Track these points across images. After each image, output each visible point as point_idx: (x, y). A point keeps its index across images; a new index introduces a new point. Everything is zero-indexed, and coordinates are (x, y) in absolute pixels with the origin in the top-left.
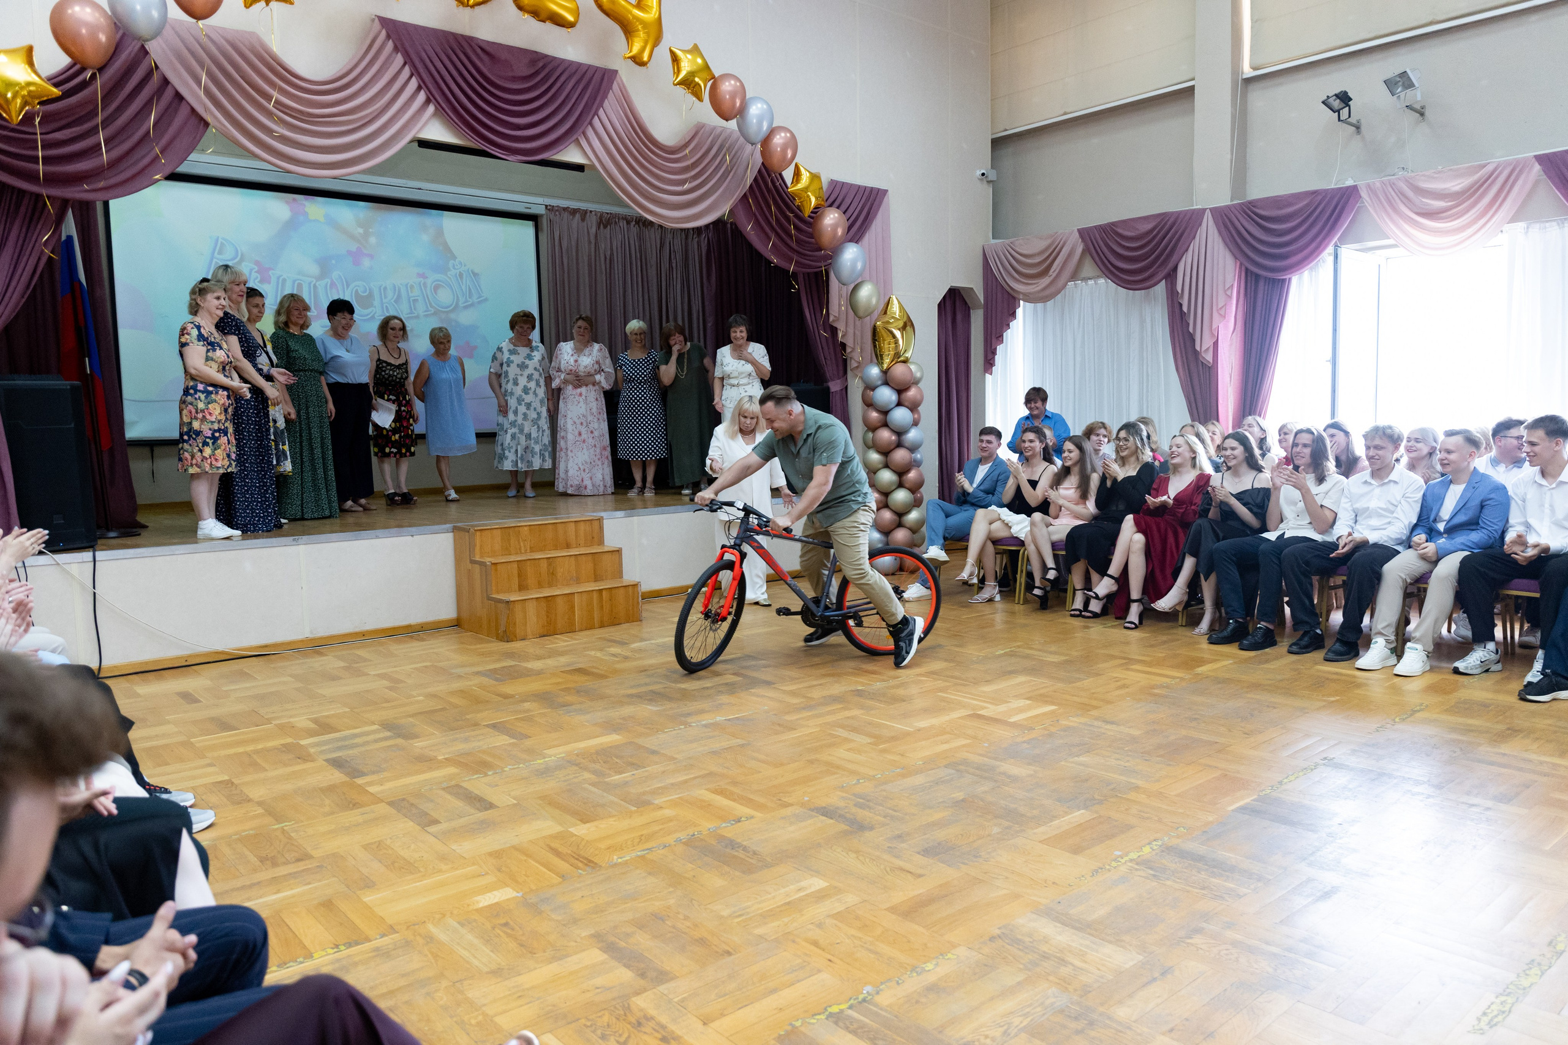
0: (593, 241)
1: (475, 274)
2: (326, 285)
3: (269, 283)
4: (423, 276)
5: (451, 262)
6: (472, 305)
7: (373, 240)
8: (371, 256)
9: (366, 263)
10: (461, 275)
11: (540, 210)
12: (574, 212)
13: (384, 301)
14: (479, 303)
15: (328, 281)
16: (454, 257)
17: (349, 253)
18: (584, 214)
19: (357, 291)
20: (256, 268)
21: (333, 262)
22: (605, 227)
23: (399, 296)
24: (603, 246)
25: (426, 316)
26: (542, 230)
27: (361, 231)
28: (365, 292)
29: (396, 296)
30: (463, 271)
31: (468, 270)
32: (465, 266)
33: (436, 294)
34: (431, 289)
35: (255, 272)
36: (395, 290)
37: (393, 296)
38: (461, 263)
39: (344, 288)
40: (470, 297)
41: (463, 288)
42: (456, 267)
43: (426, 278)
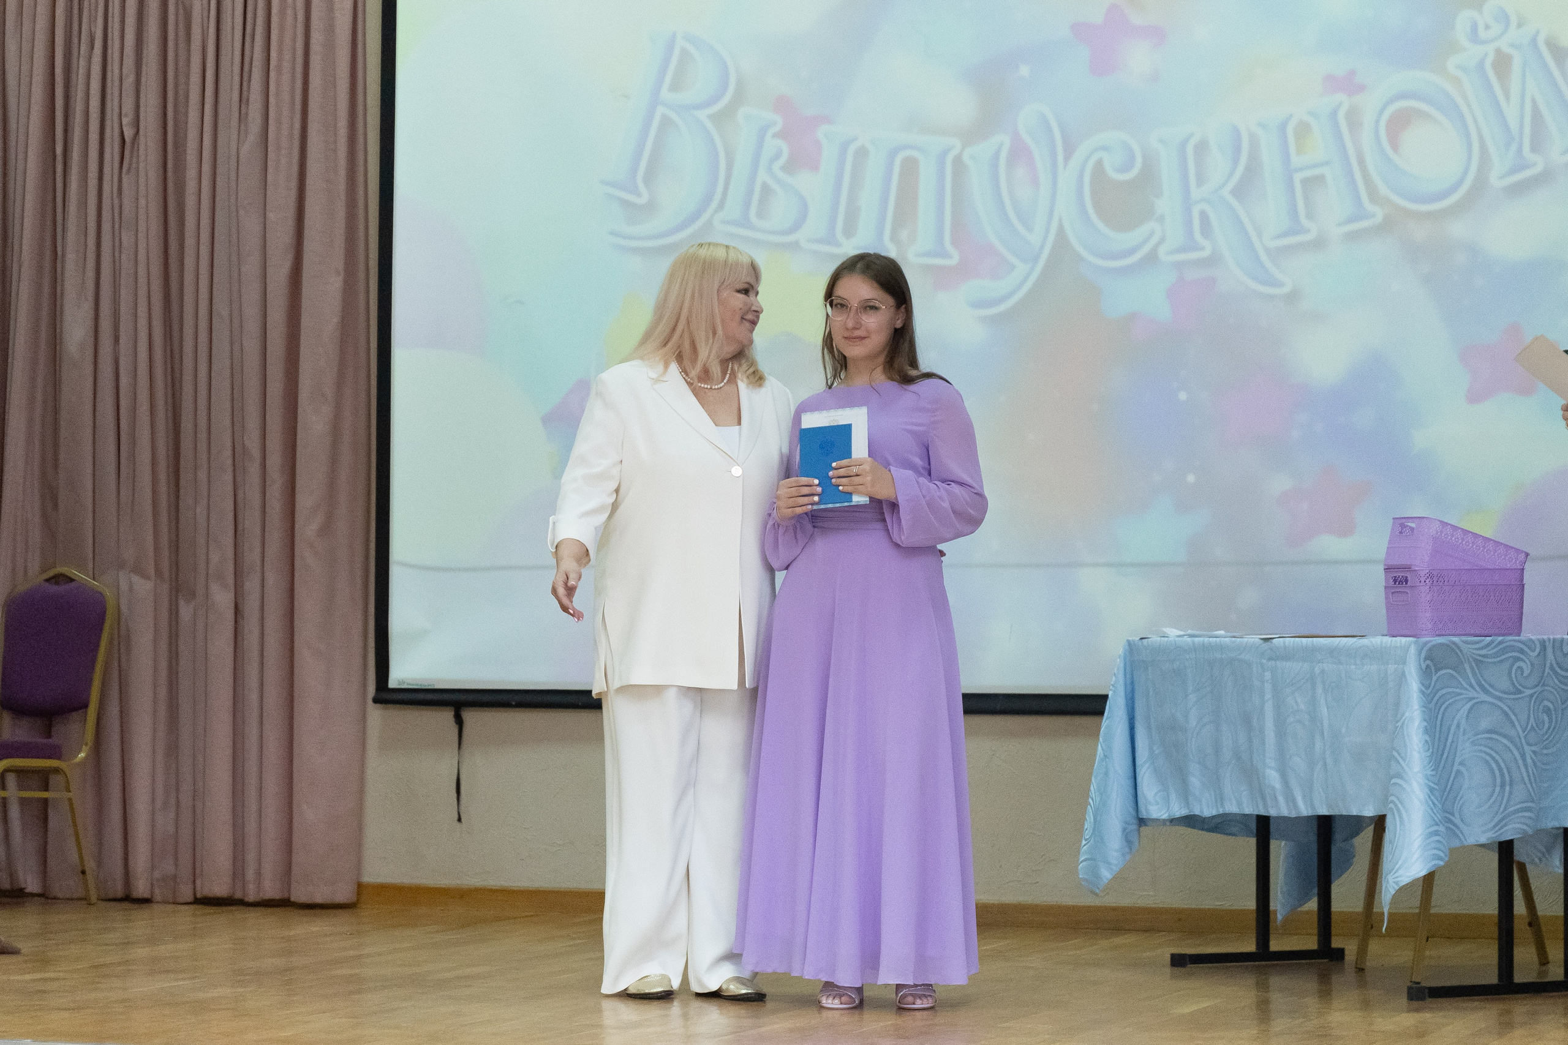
1: (1562, 53)
2: (996, 156)
3: (815, 167)
4: (1349, 84)
5: (1464, 18)
8: (1157, 34)
9: (1139, 58)
10: (1502, 63)
13: (1195, 193)
15: (1002, 140)
17: (1081, 30)
19: (1100, 163)
20: (779, 121)
21: (1024, 70)
23: (1253, 170)
25: (1353, 237)
28: (1127, 167)
29: (1240, 169)
30: (1512, 45)
31: (1534, 41)
32: (1519, 26)
33: (1395, 147)
34: (1377, 132)
35: (775, 135)
36: (1237, 149)
37: (1231, 174)
38: (1503, 17)
39: (1054, 164)
40: (1534, 149)
41: (1511, 112)
42: (1482, 33)
43: (1361, 88)
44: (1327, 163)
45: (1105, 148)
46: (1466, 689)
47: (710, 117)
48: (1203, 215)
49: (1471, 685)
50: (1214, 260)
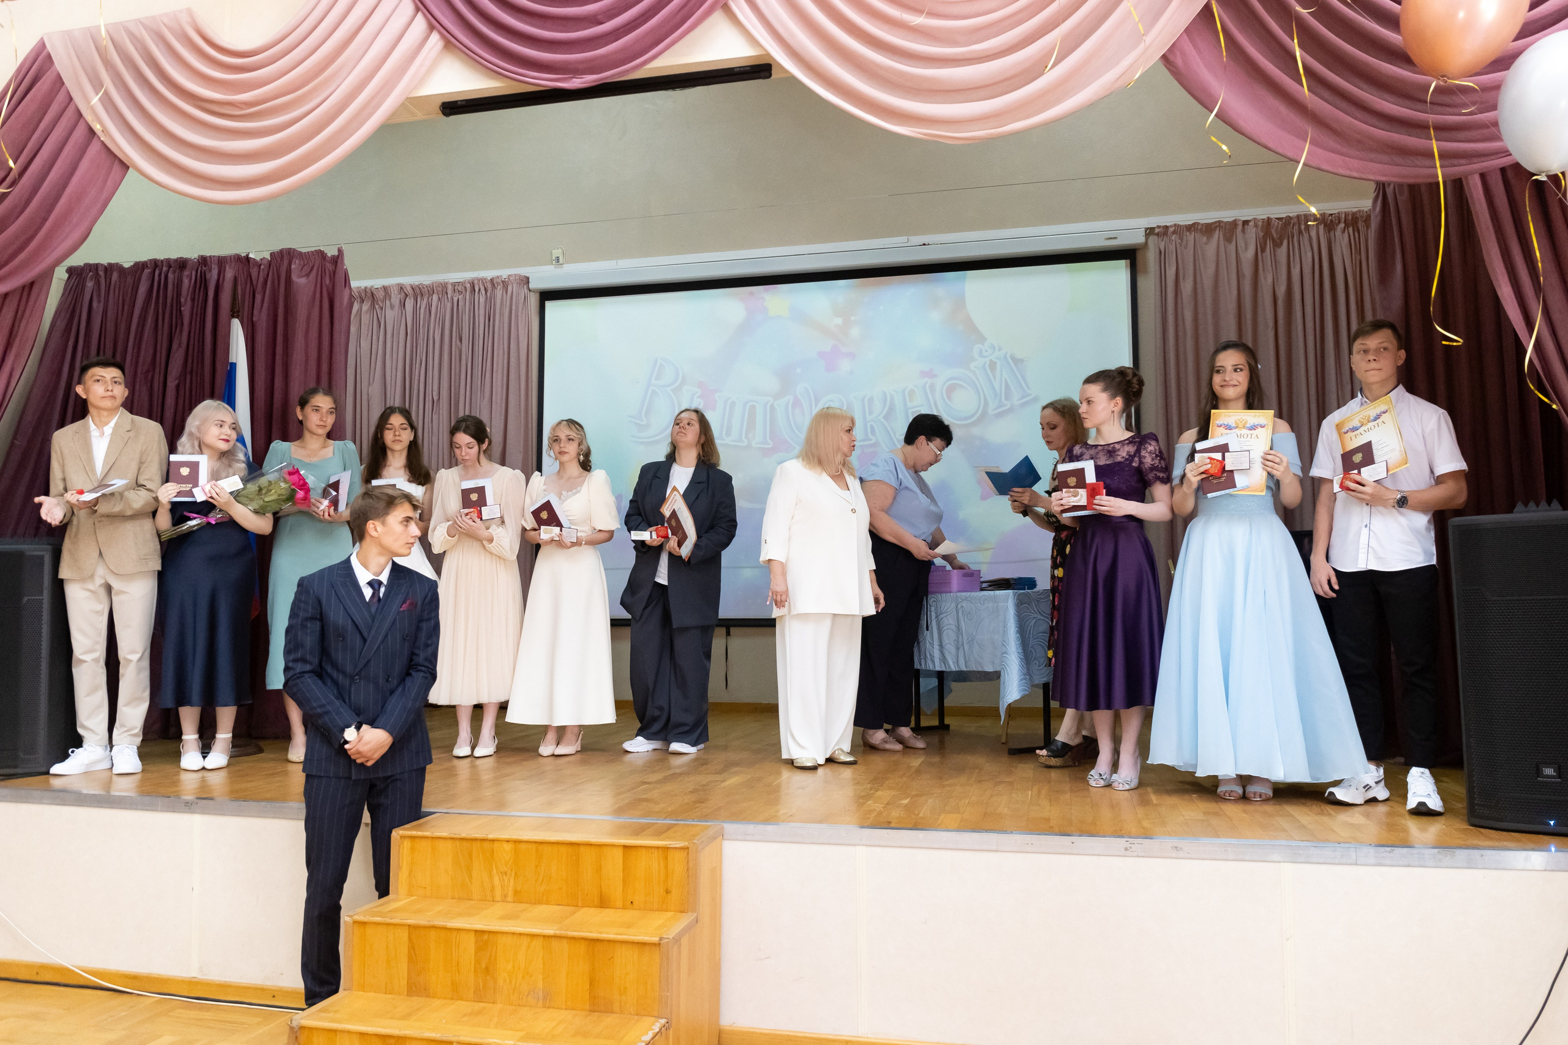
0: (1247, 271)
1: (1017, 361)
4: (930, 374)
5: (977, 348)
6: (1011, 410)
7: (855, 332)
8: (852, 356)
9: (845, 365)
10: (993, 365)
11: (1138, 238)
12: (1209, 229)
13: (869, 419)
14: (1023, 405)
15: (789, 398)
16: (982, 339)
17: (821, 355)
18: (1229, 229)
20: (700, 392)
21: (799, 370)
22: (1277, 244)
23: (892, 409)
24: (1270, 280)
26: (1146, 272)
27: (839, 321)
29: (886, 409)
30: (996, 358)
31: (1006, 355)
32: (999, 350)
33: (949, 398)
34: (942, 393)
35: (698, 397)
36: (885, 400)
37: (883, 410)
38: (993, 347)
39: (811, 406)
40: (1006, 399)
41: (997, 385)
42: (984, 353)
43: (935, 376)
44: (922, 405)
45: (832, 401)
46: (1033, 613)
47: (671, 390)
48: (872, 427)
49: (1035, 611)
50: (875, 445)
